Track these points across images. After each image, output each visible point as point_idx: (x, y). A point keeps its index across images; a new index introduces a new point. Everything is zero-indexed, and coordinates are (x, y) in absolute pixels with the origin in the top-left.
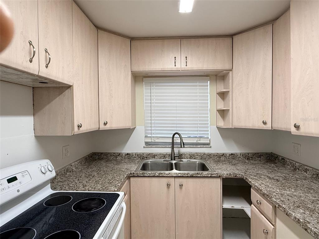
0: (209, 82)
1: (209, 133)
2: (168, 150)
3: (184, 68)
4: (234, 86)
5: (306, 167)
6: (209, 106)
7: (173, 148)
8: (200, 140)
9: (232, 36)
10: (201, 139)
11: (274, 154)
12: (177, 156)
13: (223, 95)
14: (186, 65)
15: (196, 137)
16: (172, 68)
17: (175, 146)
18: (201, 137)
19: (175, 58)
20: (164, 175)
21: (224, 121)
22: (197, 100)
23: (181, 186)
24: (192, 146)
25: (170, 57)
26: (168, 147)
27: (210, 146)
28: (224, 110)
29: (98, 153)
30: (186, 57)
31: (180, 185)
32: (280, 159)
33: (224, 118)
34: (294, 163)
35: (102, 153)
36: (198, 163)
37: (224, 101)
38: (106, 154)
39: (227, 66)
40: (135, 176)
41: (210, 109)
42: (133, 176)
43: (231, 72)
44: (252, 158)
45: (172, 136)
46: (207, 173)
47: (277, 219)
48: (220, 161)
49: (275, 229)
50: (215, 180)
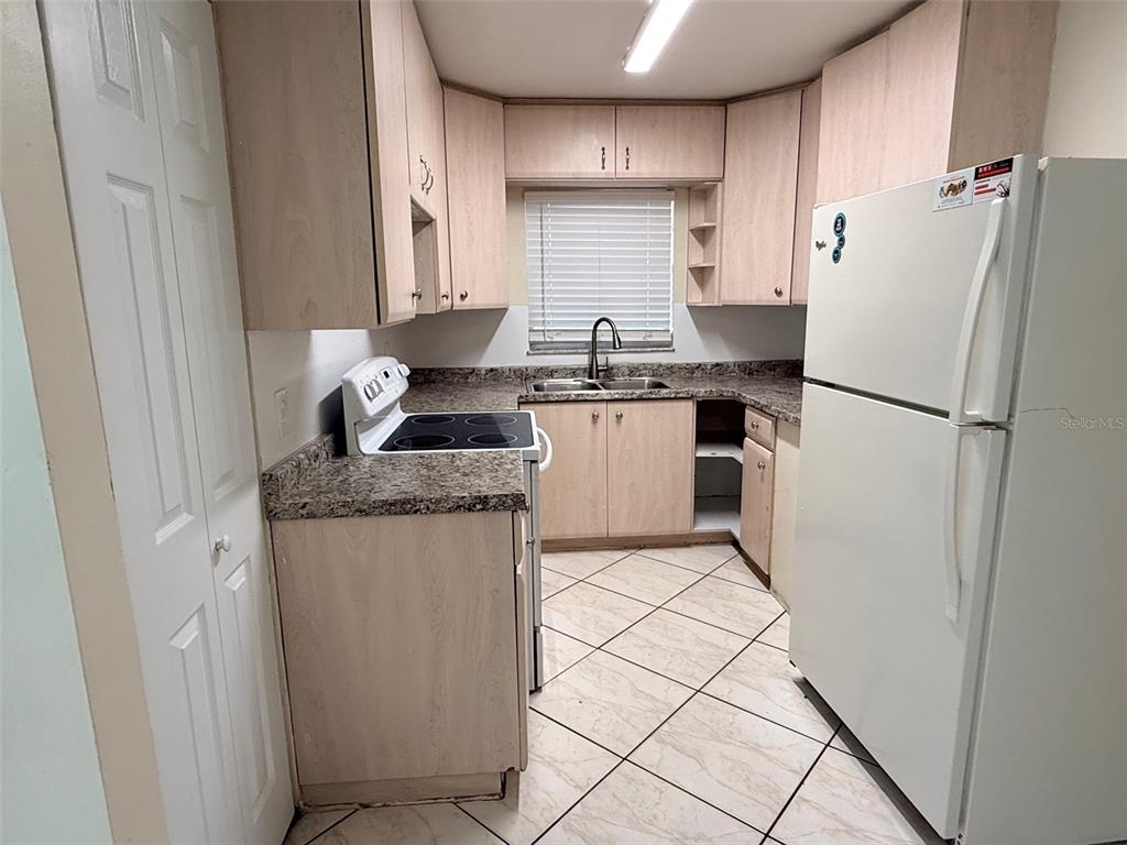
0: (673, 203)
1: (671, 319)
2: (582, 360)
3: (624, 174)
4: (725, 215)
6: (672, 261)
7: (593, 353)
8: (650, 337)
9: (725, 102)
10: (654, 333)
12: (602, 371)
13: (703, 235)
14: (627, 168)
16: (596, 173)
17: (598, 350)
19: (603, 149)
20: (587, 398)
21: (702, 291)
22: (645, 244)
23: (619, 417)
24: (635, 350)
25: (593, 148)
26: (583, 353)
27: (671, 349)
28: (703, 268)
29: (424, 370)
30: (627, 149)
31: (617, 416)
33: (702, 284)
35: (432, 370)
36: (648, 383)
37: (703, 247)
38: (442, 372)
39: (712, 172)
40: (530, 401)
41: (673, 266)
42: (525, 402)
43: (721, 183)
44: (757, 371)
45: (592, 328)
46: (668, 390)
47: (778, 440)
48: (692, 378)
49: (774, 456)
50: (683, 404)
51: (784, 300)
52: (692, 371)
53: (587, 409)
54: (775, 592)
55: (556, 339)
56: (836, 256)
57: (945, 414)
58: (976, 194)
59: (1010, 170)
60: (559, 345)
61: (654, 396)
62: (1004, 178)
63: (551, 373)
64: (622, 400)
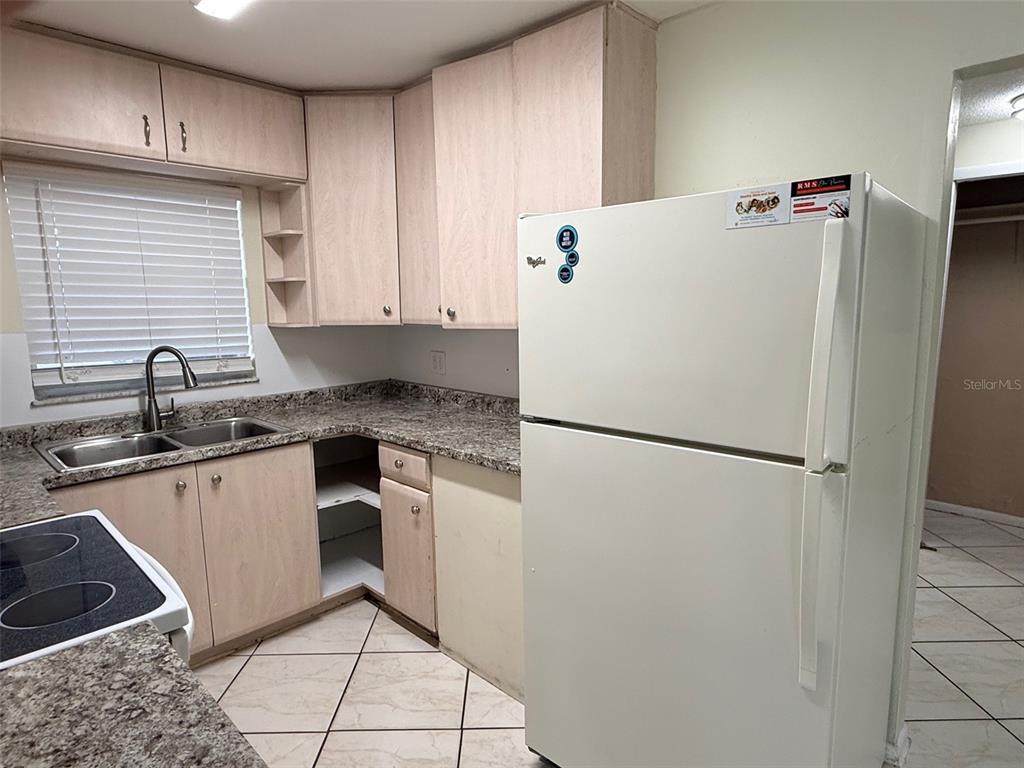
0: (239, 203)
1: (249, 343)
2: (131, 405)
3: (180, 156)
4: (315, 222)
5: (456, 392)
6: (244, 272)
7: (150, 394)
8: (225, 366)
9: (301, 93)
10: (230, 362)
11: (397, 381)
12: (167, 417)
13: (281, 244)
14: (184, 149)
15: (213, 359)
16: (136, 149)
17: (156, 390)
18: (226, 358)
19: (145, 118)
20: (165, 463)
21: (286, 310)
22: (207, 251)
23: (216, 481)
24: (207, 384)
26: (130, 396)
27: (254, 379)
28: (284, 283)
30: (182, 125)
31: (213, 480)
32: (410, 388)
33: (285, 302)
34: (436, 389)
36: (235, 426)
37: (283, 259)
39: (294, 171)
40: (63, 484)
41: (247, 279)
42: (56, 488)
43: (303, 187)
44: (354, 395)
45: (144, 361)
46: (279, 436)
47: (434, 478)
48: (285, 413)
49: (431, 497)
50: (297, 450)
51: (394, 319)
52: (284, 404)
53: (166, 479)
54: (449, 650)
55: (82, 380)
56: (565, 275)
57: (800, 461)
58: (795, 212)
59: (848, 188)
60: (86, 388)
61: (262, 446)
62: (841, 197)
63: (80, 429)
64: (219, 457)
